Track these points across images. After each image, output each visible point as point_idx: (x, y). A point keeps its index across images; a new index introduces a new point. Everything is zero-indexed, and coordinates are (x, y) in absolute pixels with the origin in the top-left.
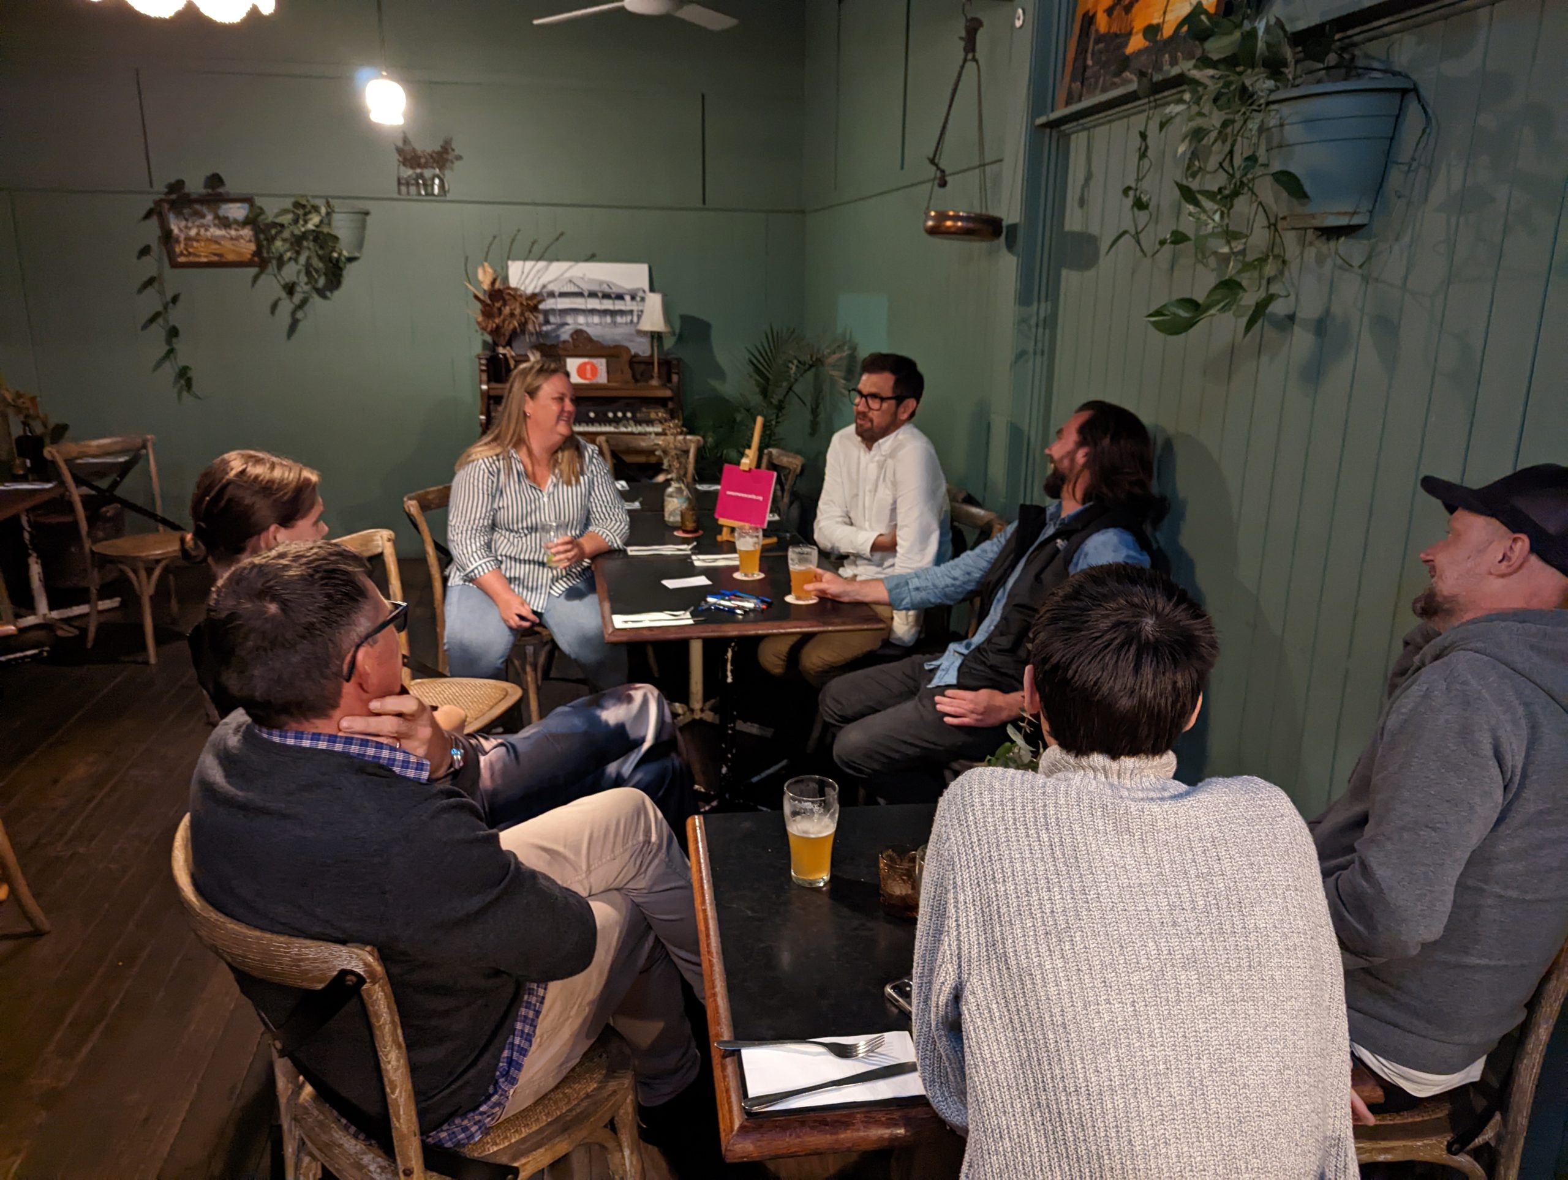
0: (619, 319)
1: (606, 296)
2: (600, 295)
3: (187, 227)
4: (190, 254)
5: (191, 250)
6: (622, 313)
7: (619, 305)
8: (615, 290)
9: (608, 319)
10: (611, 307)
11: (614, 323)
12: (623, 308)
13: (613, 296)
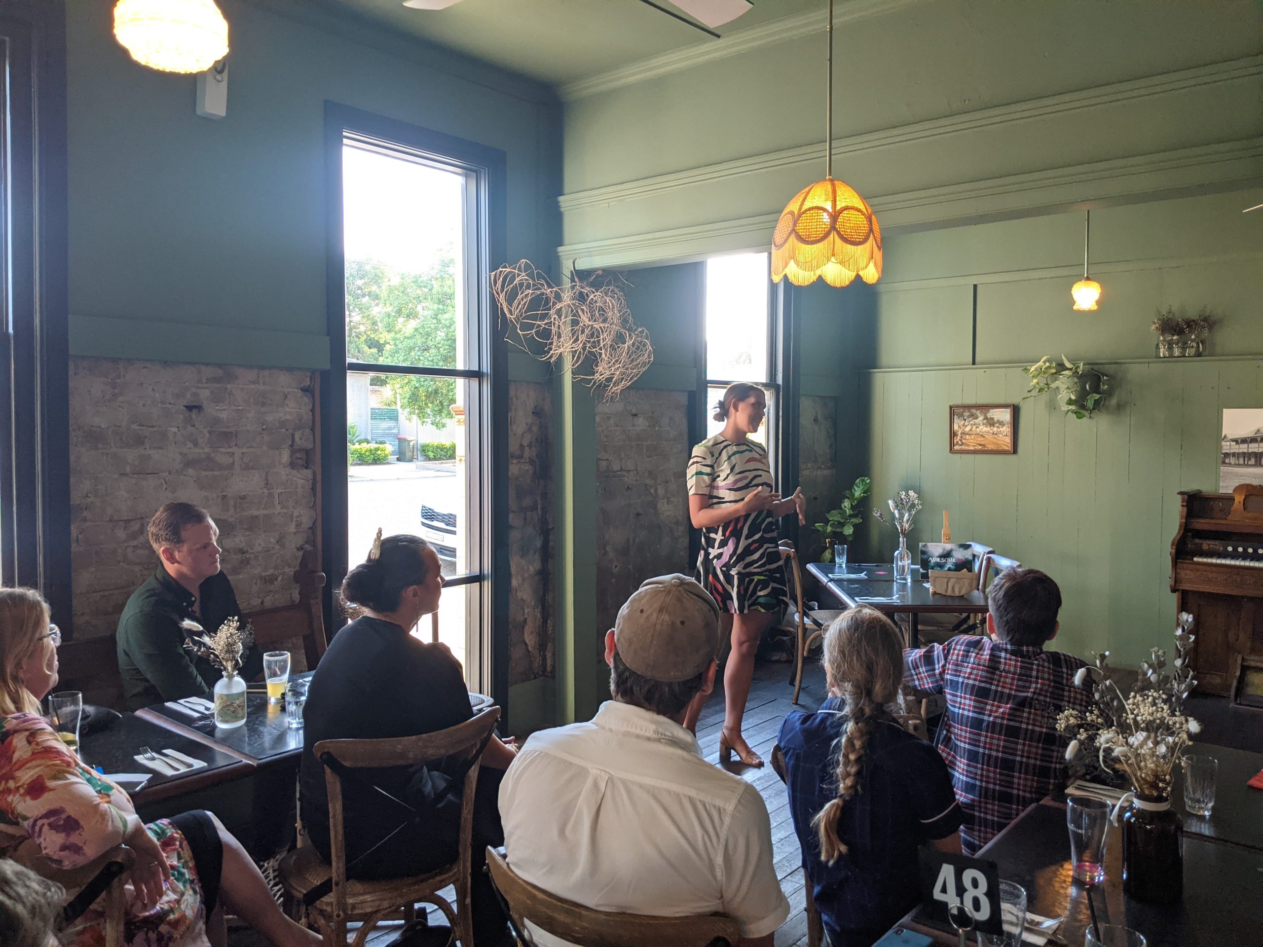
3: (964, 425)
4: (963, 444)
5: (964, 441)
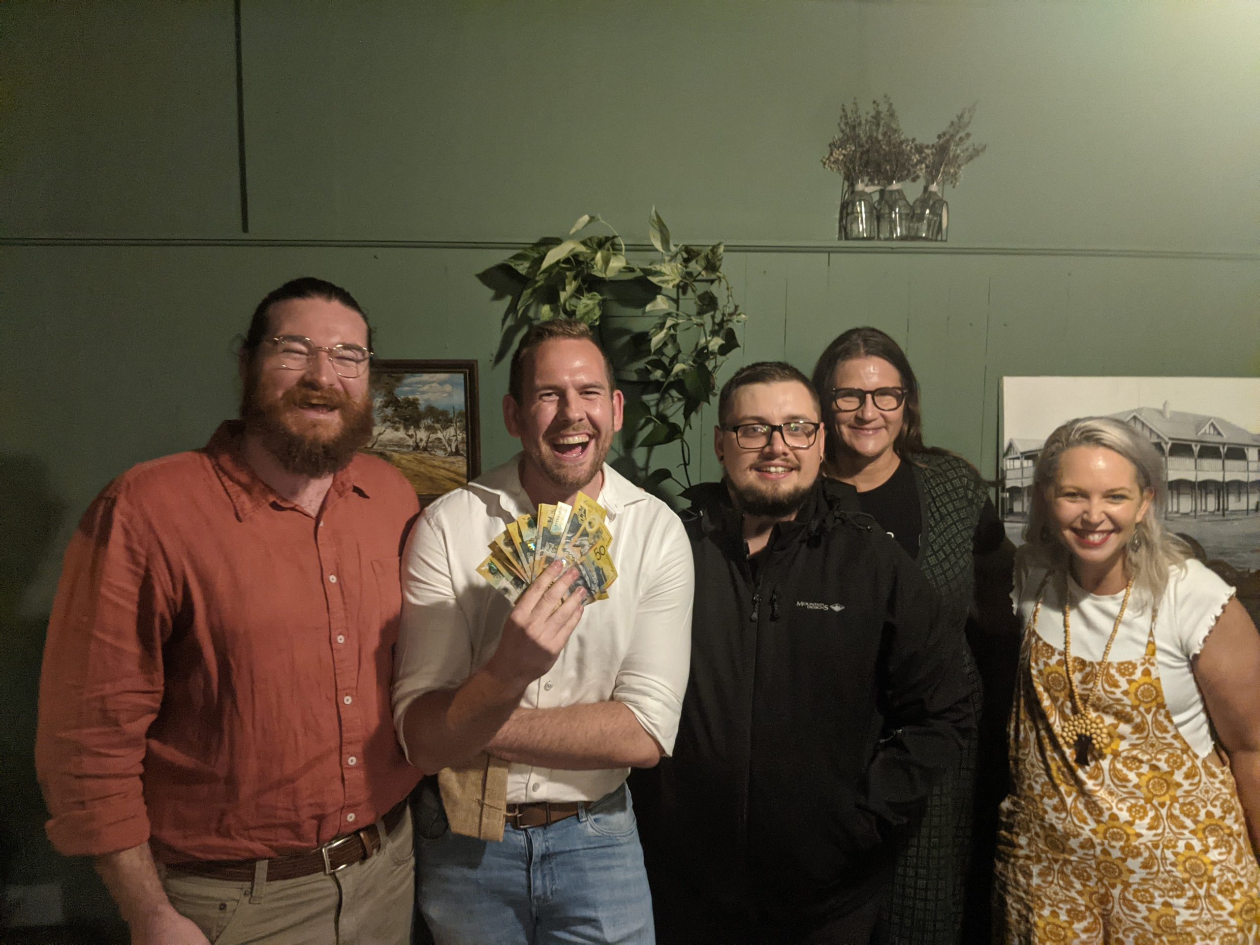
0: (1233, 503)
1: (1209, 451)
2: (1196, 449)
6: (1239, 487)
7: (1234, 472)
8: (1227, 437)
9: (1211, 503)
10: (1218, 477)
11: (1222, 510)
12: (1242, 477)
13: (1223, 450)
